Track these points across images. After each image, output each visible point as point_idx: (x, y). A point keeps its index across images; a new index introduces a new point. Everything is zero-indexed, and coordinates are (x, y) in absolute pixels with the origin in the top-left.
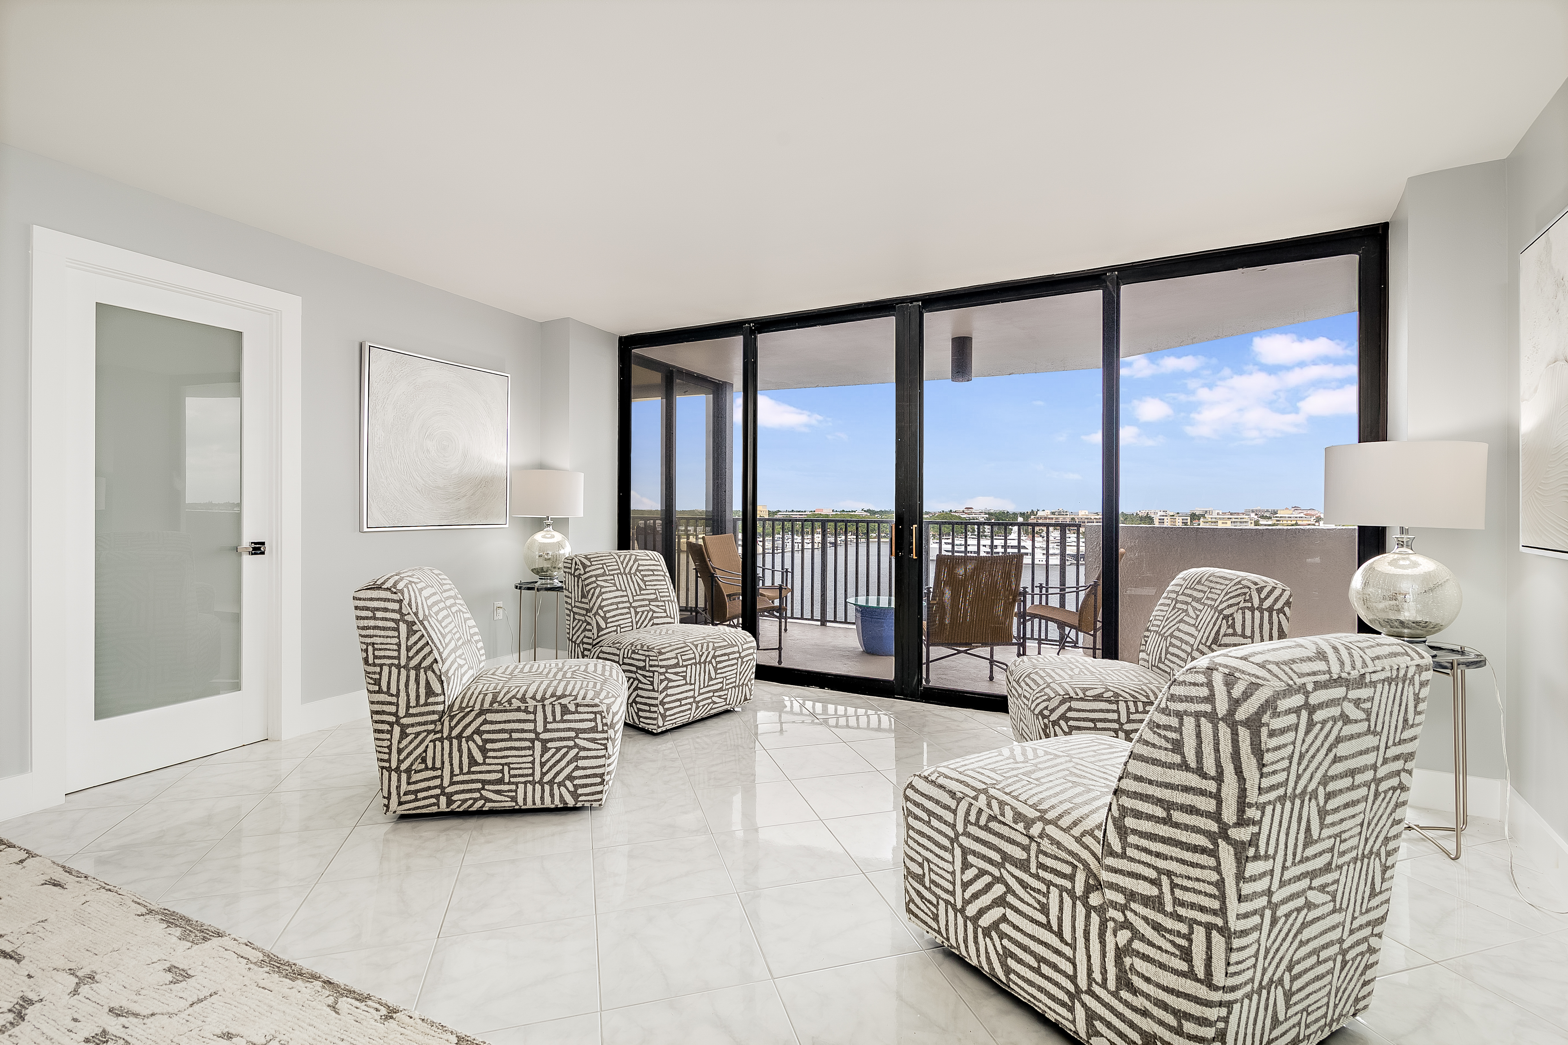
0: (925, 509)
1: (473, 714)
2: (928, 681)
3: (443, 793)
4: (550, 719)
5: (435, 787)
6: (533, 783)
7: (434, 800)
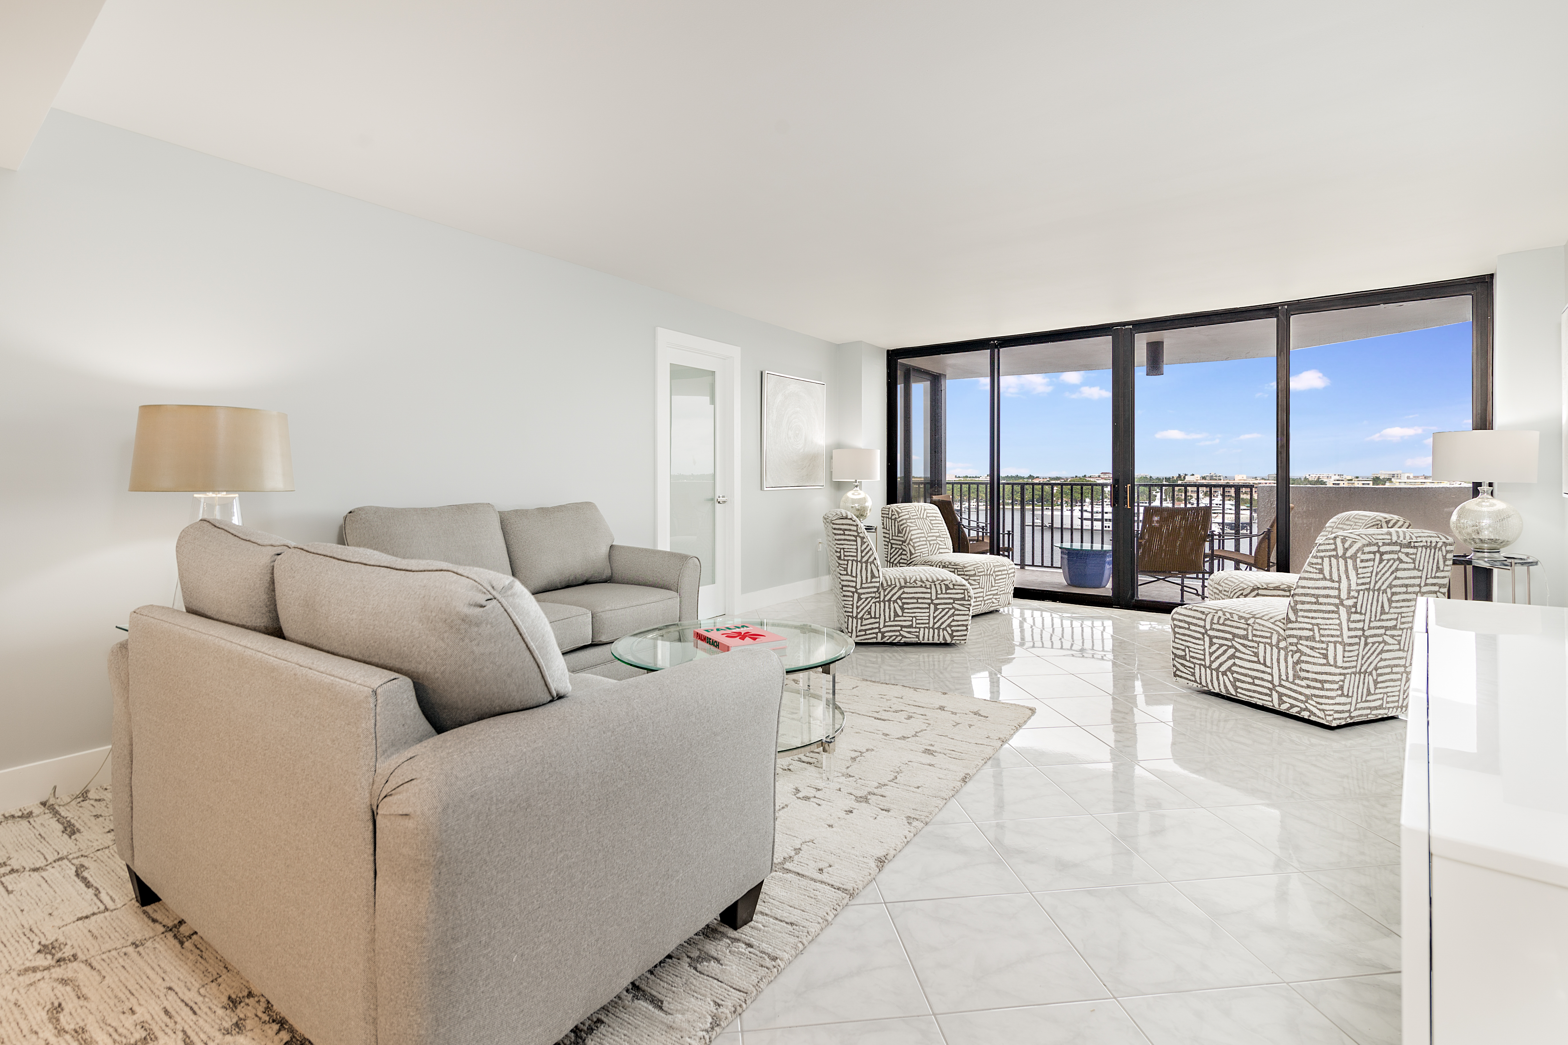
0: (1136, 474)
1: (896, 589)
2: (1137, 597)
3: (880, 632)
4: (939, 592)
5: (876, 628)
6: (929, 628)
7: (875, 635)
